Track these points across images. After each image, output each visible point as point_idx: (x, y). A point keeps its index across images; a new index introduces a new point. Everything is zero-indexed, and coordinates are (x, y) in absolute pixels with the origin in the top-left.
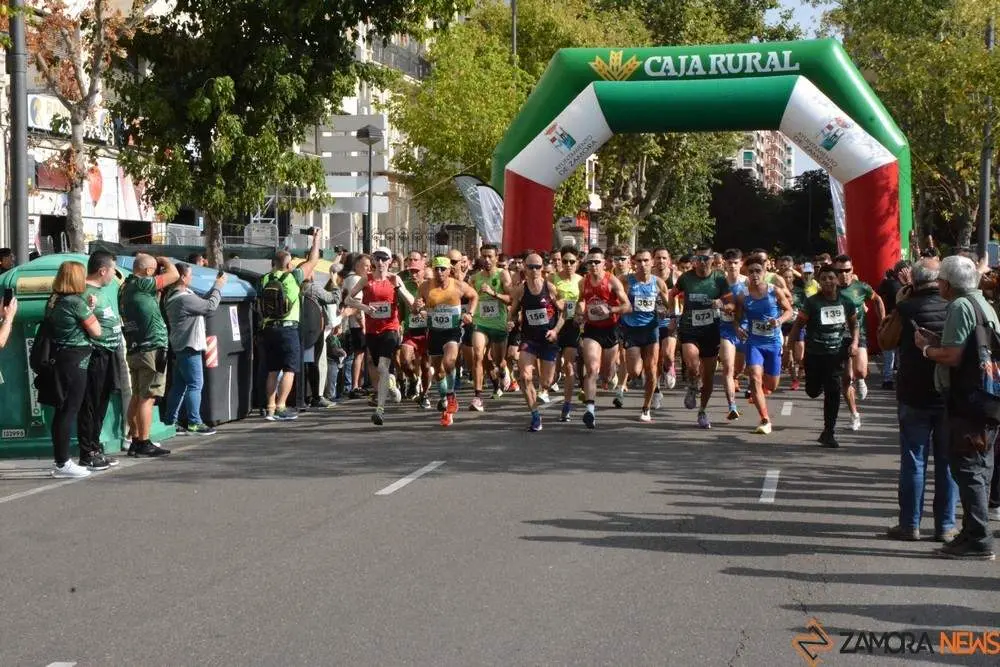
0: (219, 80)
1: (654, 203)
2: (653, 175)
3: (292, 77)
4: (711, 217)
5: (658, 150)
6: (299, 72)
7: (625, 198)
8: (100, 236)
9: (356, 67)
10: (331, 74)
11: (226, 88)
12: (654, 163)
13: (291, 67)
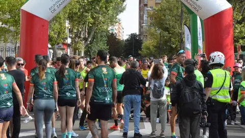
1: (90, 40)
2: (90, 29)
4: (107, 45)
5: (92, 20)
7: (80, 37)
12: (90, 25)
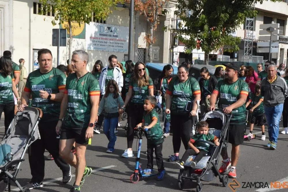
3: (225, 14)
6: (228, 13)
8: (199, 58)
10: (237, 13)
11: (202, 18)
13: (225, 12)
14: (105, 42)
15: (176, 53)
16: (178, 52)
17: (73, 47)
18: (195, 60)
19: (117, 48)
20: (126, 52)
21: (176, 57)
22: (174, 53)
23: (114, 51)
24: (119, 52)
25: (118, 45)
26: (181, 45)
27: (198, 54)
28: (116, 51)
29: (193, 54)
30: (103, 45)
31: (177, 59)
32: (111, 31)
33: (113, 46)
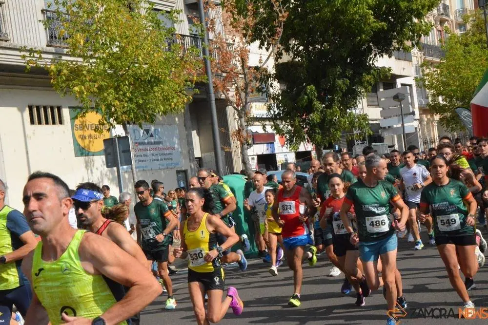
0: (309, 87)
3: (343, 80)
6: (346, 77)
8: (286, 160)
9: (375, 70)
10: (362, 76)
11: (311, 90)
13: (342, 76)
14: (144, 155)
15: (253, 157)
16: (254, 155)
17: (97, 169)
18: (281, 164)
19: (165, 162)
20: (178, 166)
21: (253, 164)
22: (250, 158)
23: (160, 169)
24: (167, 168)
25: (164, 156)
26: (257, 144)
27: (284, 154)
28: (163, 167)
29: (276, 154)
30: (143, 161)
31: (255, 167)
32: (152, 136)
33: (158, 160)
